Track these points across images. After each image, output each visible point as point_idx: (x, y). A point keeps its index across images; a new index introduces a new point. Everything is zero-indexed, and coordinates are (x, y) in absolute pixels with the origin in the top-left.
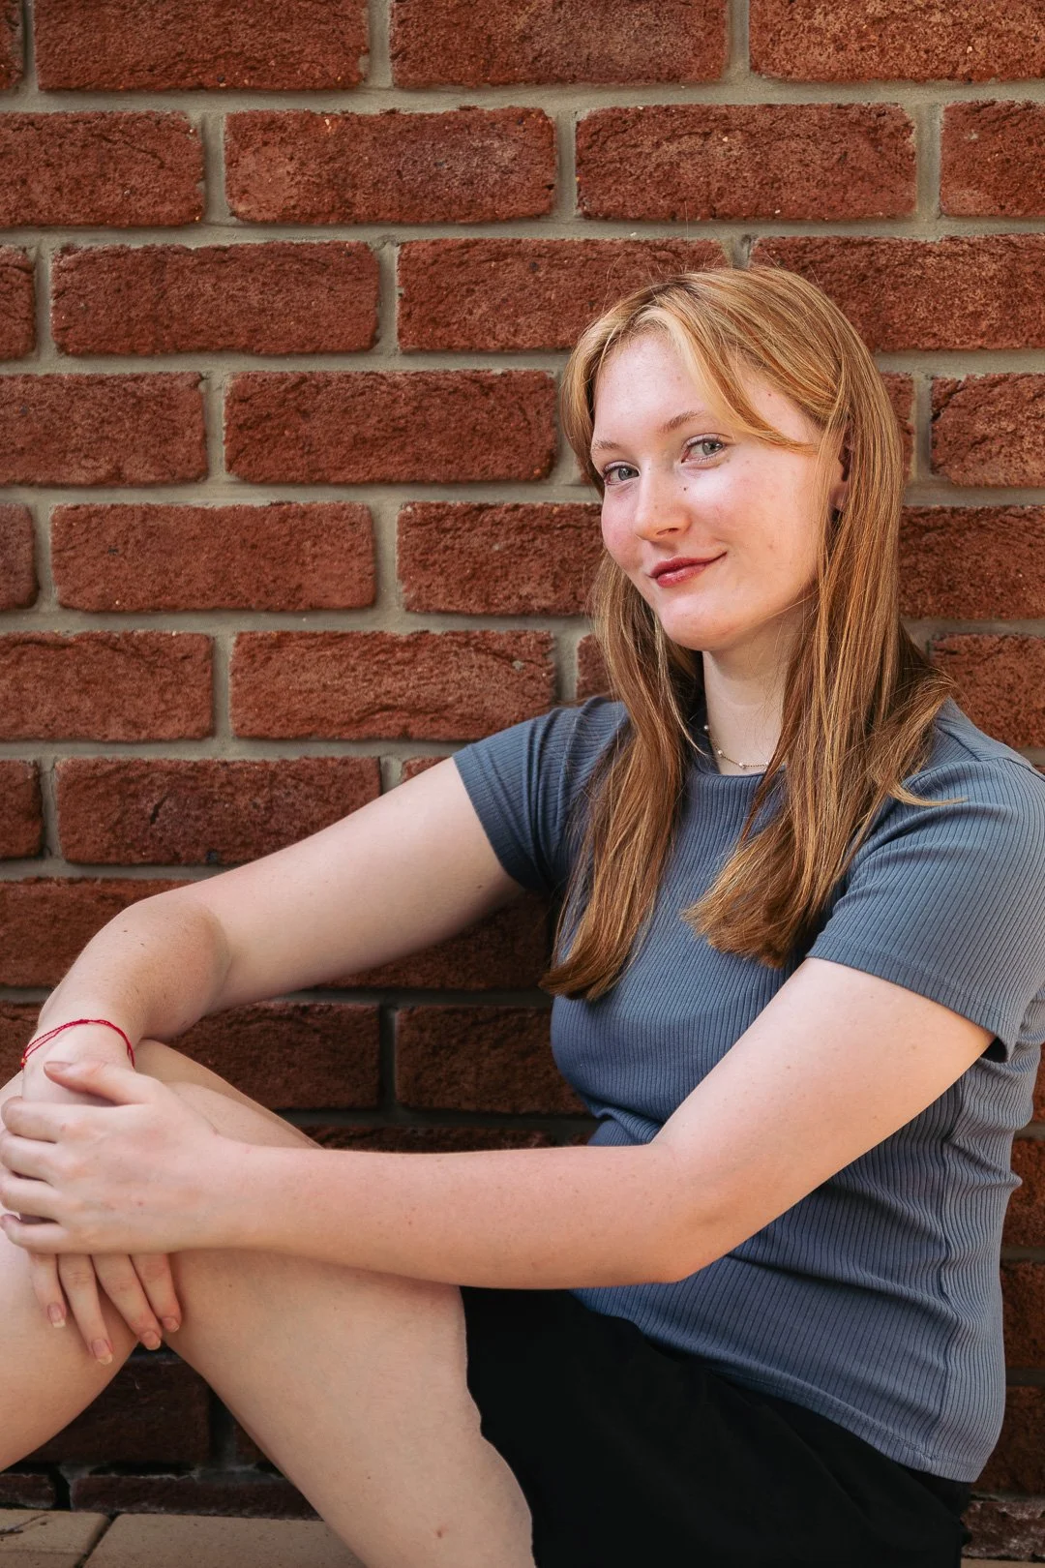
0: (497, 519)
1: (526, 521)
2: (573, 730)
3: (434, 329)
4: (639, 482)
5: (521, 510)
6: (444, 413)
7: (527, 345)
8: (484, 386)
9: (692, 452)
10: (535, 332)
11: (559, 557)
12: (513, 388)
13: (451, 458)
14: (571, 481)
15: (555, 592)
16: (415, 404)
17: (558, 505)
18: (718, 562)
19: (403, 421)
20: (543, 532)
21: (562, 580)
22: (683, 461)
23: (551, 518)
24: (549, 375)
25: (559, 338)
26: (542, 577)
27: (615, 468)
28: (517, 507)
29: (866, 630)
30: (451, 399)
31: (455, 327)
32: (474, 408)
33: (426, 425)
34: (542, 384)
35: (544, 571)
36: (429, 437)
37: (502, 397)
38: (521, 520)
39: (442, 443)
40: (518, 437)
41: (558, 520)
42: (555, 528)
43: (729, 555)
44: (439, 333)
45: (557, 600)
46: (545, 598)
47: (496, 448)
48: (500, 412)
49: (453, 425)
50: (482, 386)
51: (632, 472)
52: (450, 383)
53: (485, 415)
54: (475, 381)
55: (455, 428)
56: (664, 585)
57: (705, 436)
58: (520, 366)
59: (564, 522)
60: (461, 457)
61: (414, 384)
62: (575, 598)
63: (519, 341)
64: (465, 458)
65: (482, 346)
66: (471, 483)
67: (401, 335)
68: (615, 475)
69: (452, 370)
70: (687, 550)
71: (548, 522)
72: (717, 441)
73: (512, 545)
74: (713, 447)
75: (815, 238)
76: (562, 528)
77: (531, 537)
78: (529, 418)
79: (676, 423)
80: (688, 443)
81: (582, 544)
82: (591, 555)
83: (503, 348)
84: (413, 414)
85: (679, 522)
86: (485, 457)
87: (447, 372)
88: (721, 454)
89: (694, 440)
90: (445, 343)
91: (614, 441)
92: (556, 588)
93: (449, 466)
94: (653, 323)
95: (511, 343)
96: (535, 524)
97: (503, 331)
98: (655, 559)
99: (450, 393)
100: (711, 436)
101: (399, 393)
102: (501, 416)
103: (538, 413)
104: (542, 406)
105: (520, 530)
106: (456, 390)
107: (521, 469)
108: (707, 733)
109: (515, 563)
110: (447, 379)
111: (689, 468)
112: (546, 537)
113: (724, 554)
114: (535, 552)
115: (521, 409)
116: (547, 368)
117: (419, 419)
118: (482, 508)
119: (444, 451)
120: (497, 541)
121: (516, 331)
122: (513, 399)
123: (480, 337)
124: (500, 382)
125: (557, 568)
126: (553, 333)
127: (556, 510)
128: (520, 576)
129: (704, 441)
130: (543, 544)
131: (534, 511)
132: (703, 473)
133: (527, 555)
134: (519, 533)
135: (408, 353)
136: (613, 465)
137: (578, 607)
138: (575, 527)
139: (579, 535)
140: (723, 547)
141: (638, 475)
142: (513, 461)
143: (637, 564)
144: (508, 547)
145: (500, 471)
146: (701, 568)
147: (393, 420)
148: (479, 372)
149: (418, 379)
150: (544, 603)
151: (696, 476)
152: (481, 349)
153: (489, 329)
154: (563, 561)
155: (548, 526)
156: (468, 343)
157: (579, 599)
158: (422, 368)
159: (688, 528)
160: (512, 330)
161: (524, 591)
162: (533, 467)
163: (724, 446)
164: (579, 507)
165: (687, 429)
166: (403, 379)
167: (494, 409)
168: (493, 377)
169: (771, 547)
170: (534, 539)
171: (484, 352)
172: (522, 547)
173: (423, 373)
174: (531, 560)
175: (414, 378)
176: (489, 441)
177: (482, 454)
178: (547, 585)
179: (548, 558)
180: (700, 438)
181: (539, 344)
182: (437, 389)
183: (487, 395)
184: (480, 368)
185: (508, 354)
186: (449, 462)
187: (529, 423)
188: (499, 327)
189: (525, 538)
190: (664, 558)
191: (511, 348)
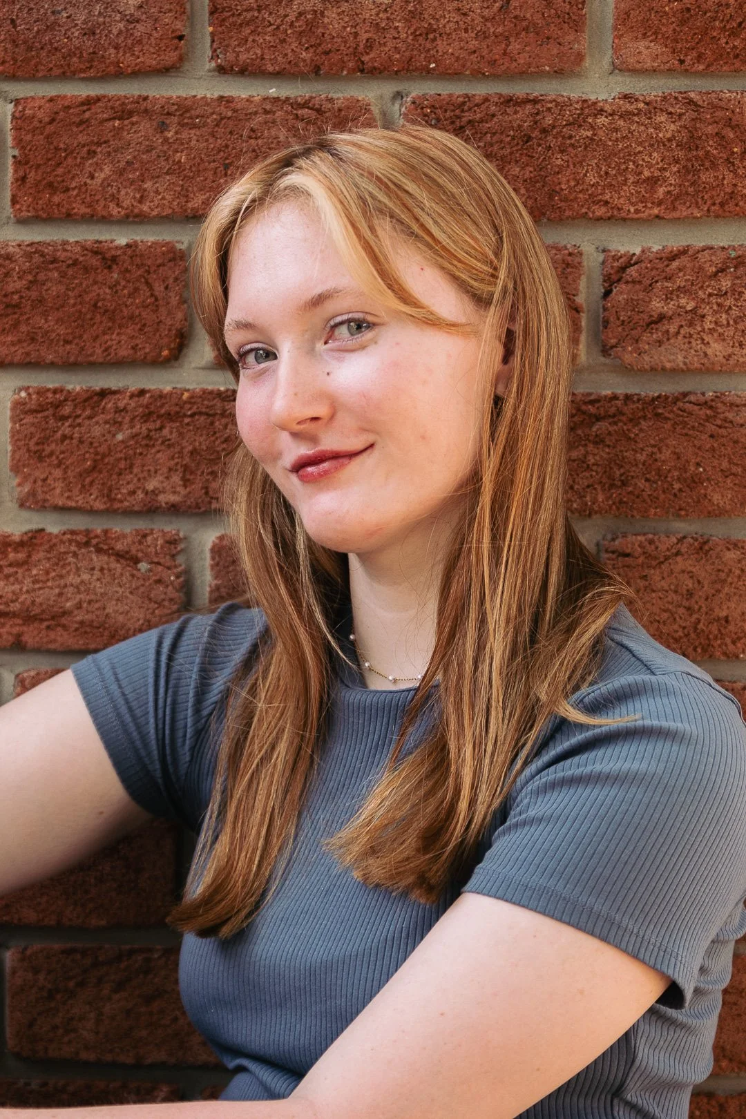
0: (121, 405)
1: (152, 408)
2: (205, 639)
3: (52, 195)
4: (277, 367)
5: (148, 395)
6: (62, 288)
7: (155, 213)
8: (106, 258)
9: (337, 332)
10: (163, 198)
11: (190, 448)
12: (138, 260)
13: (70, 338)
14: (203, 363)
15: (185, 486)
16: (30, 278)
17: (188, 390)
18: (365, 455)
19: (16, 297)
20: (172, 420)
21: (192, 473)
22: (326, 343)
23: (180, 404)
24: (179, 246)
25: (190, 205)
26: (170, 470)
27: (252, 350)
28: (142, 392)
29: (531, 530)
30: (70, 272)
31: (75, 193)
32: (95, 282)
33: (41, 301)
34: (171, 255)
35: (172, 463)
36: (45, 315)
37: (127, 271)
38: (147, 407)
39: (59, 321)
40: (144, 314)
41: (188, 406)
42: (185, 415)
43: (377, 447)
44: (56, 199)
45: (186, 496)
46: (174, 492)
47: (120, 327)
48: (124, 287)
49: (72, 301)
50: (104, 258)
51: (270, 355)
52: (69, 254)
53: (107, 291)
54: (96, 253)
55: (74, 305)
56: (305, 480)
57: (350, 316)
58: (147, 236)
59: (195, 409)
60: (81, 337)
61: (29, 256)
62: (207, 493)
63: (145, 208)
64: (85, 337)
65: (105, 213)
66: (93, 366)
67: (14, 201)
68: (251, 359)
69: (71, 240)
70: (330, 442)
71: (177, 409)
72: (364, 321)
73: (137, 435)
74: (359, 327)
75: (474, 95)
76: (192, 416)
77: (158, 424)
78: (157, 294)
79: (318, 301)
80: (332, 323)
81: (215, 433)
82: (224, 446)
83: (127, 216)
84: (28, 289)
85: (321, 410)
86: (107, 337)
87: (65, 243)
88: (368, 335)
89: (339, 319)
90: (64, 210)
91: (250, 320)
92: (186, 482)
93: (68, 347)
94: (295, 190)
95: (136, 211)
96: (163, 411)
97: (128, 197)
98: (294, 451)
99: (69, 266)
100: (356, 316)
101: (12, 266)
102: (126, 291)
103: (166, 288)
104: (171, 280)
105: (147, 417)
106: (76, 263)
107: (147, 350)
108: (353, 643)
109: (141, 454)
110: (65, 250)
111: (332, 350)
112: (174, 425)
113: (372, 446)
114: (163, 443)
115: (147, 283)
116: (178, 238)
117: (34, 294)
118: (104, 393)
119: (62, 331)
120: (121, 430)
121: (142, 197)
122: (139, 273)
123: (102, 203)
124: (125, 253)
125: (187, 460)
126: (183, 200)
127: (186, 395)
128: (145, 468)
129: (349, 321)
130: (171, 433)
131: (162, 396)
132: (347, 355)
133: (154, 445)
134: (145, 421)
135: (22, 222)
136: (248, 347)
137: (210, 503)
138: (207, 414)
139: (212, 423)
140: (371, 438)
141: (275, 357)
142: (138, 341)
143: (276, 456)
144: (134, 436)
145: (124, 352)
146: (345, 461)
147: (5, 296)
148: (101, 242)
149: (35, 250)
150: (173, 498)
151: (340, 360)
152: (103, 217)
153: (113, 195)
154: (193, 452)
155: (177, 413)
156: (88, 210)
157: (211, 493)
158: (38, 238)
159: (332, 417)
160: (138, 196)
161: (151, 485)
162: (161, 349)
163: (371, 326)
164: (211, 392)
165: (330, 307)
166: (18, 250)
167: (118, 283)
168: (117, 248)
169: (423, 438)
170: (161, 429)
171: (106, 220)
172: (148, 437)
173: (39, 243)
174: (159, 451)
175: (28, 249)
176: (111, 319)
177: (104, 334)
178: (176, 479)
179: (177, 449)
180: (345, 317)
181: (167, 211)
182: (55, 261)
183: (110, 268)
184: (102, 238)
185: (134, 223)
186: (67, 342)
187: (157, 300)
188: (123, 193)
189: (151, 426)
190: (304, 450)
191: (136, 216)
